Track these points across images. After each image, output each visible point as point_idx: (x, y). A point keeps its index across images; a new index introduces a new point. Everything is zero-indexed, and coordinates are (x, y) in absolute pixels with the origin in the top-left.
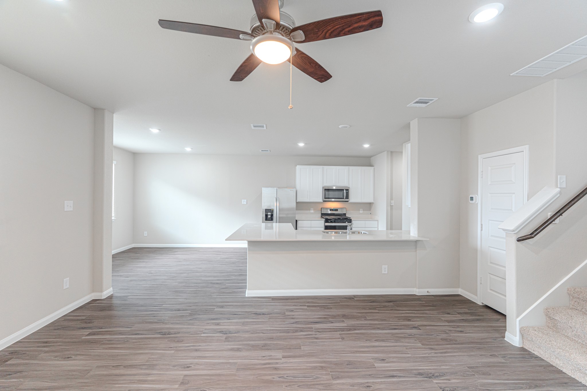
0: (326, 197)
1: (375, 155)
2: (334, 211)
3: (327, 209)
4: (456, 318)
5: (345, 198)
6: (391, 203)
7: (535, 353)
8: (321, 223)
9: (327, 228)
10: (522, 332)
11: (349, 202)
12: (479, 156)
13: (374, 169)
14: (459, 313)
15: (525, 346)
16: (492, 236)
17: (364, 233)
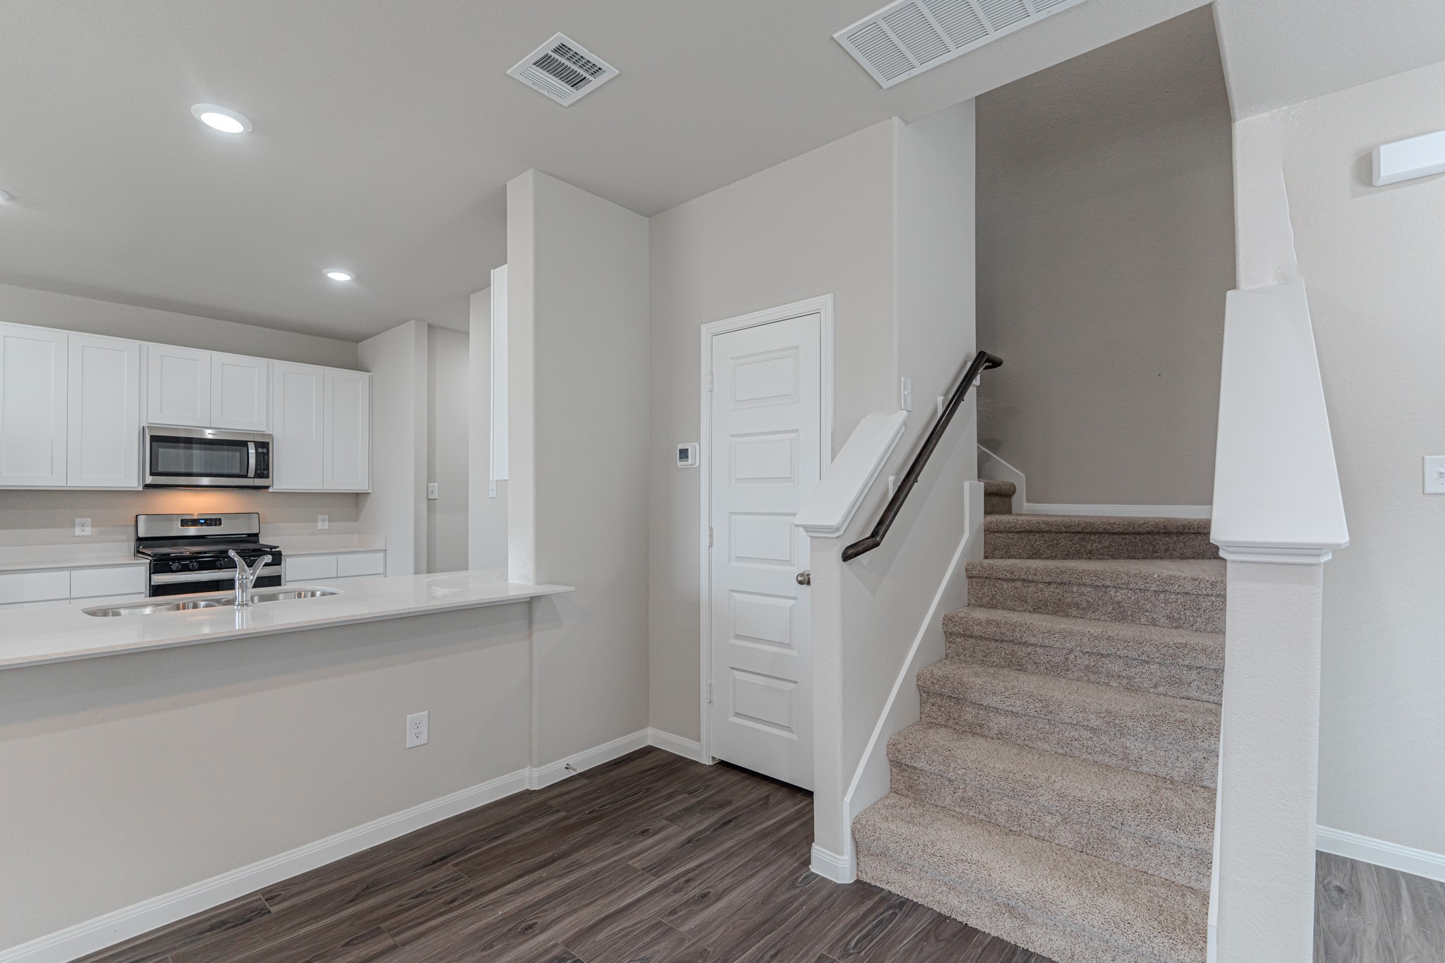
0: (160, 469)
1: (376, 335)
2: (202, 524)
3: (168, 517)
4: (671, 845)
5: (252, 472)
6: (429, 492)
7: (890, 889)
8: (138, 574)
9: (157, 591)
10: (857, 837)
11: (270, 490)
12: (702, 326)
13: (371, 379)
14: (673, 819)
15: (864, 875)
16: (738, 558)
17: (323, 594)
